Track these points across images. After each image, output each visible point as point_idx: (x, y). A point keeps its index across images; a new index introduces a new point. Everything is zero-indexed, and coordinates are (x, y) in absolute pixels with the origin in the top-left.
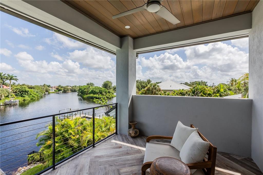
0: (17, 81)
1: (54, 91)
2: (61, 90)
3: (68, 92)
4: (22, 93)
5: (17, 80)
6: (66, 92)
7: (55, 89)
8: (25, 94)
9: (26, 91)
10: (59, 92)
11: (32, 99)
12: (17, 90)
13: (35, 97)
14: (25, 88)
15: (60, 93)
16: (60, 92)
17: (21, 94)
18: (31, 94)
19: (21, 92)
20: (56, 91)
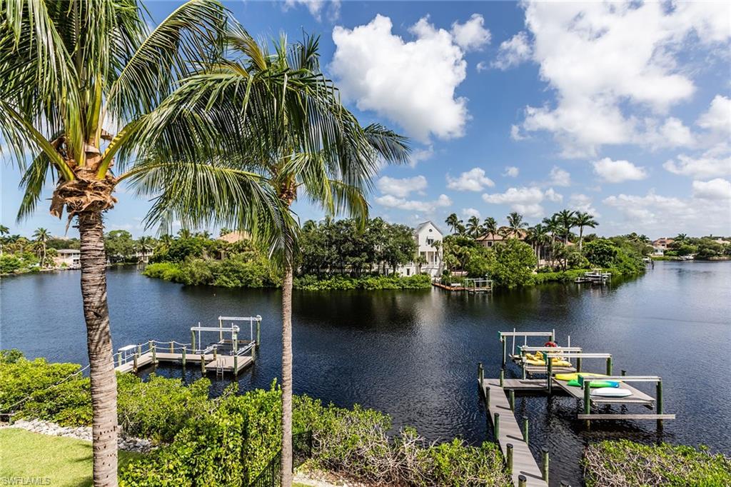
0: (594, 227)
1: (662, 253)
2: (690, 252)
3: (716, 258)
4: (602, 256)
5: (594, 225)
6: (711, 258)
7: (665, 248)
8: (610, 260)
9: (611, 252)
10: (684, 258)
11: (625, 274)
12: (591, 250)
13: (631, 270)
14: (608, 245)
15: (687, 259)
16: (687, 257)
17: (601, 260)
18: (621, 261)
19: (599, 255)
20: (670, 255)
